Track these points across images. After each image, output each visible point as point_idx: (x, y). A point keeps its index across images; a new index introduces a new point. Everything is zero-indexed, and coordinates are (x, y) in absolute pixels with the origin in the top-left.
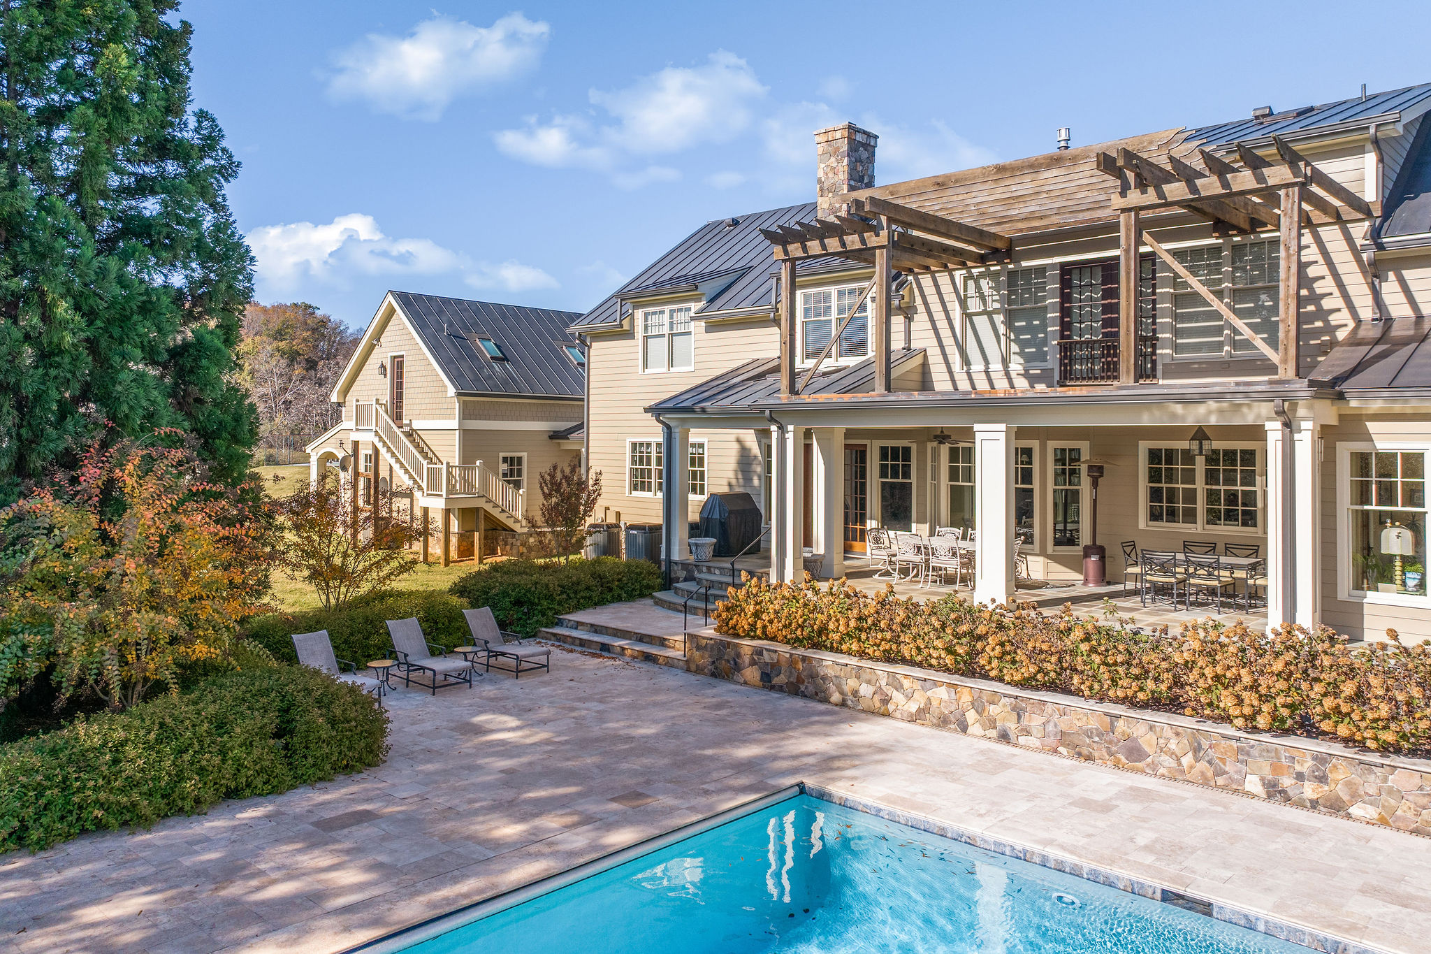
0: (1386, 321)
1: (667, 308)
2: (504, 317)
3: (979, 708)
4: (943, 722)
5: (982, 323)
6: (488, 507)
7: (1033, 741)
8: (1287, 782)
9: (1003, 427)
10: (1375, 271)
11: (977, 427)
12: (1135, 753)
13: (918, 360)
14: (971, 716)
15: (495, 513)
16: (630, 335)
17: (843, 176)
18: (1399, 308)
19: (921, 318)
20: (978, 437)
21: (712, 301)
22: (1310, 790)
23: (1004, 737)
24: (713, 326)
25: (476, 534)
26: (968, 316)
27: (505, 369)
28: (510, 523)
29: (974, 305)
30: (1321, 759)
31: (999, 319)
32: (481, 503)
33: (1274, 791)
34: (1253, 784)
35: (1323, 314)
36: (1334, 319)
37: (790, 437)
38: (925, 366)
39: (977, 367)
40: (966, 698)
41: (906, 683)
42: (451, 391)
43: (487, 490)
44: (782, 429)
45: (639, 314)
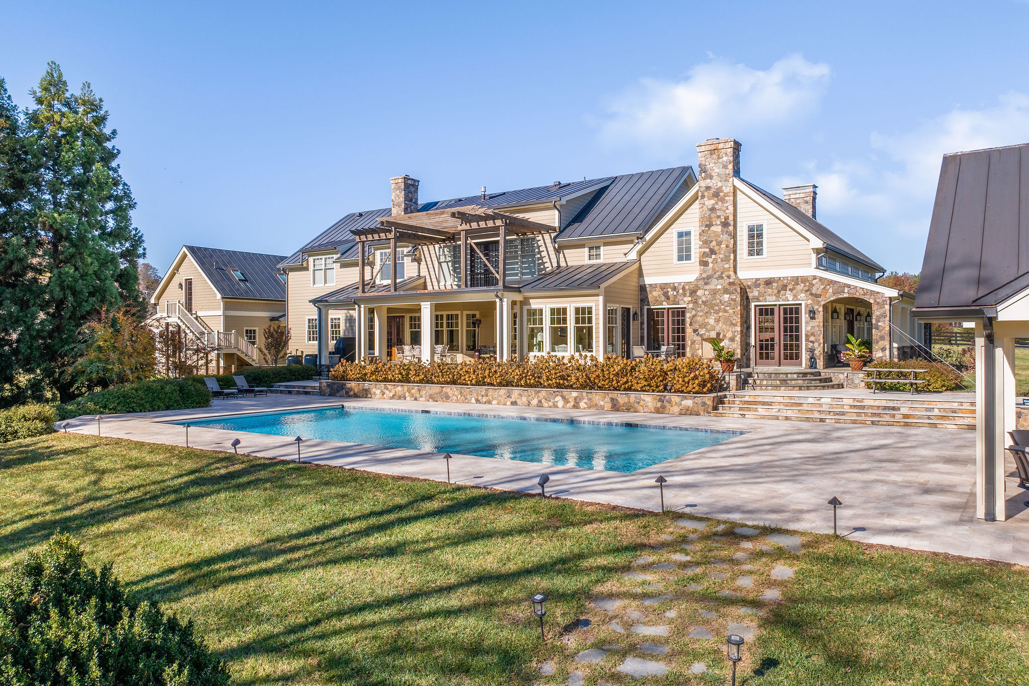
0: (559, 266)
1: (323, 257)
2: (245, 259)
3: (409, 391)
4: (400, 398)
5: (444, 265)
6: (239, 353)
7: (423, 399)
8: (480, 398)
9: (429, 303)
10: (557, 251)
11: (422, 303)
12: (447, 397)
13: (422, 281)
14: (407, 394)
15: (243, 356)
16: (307, 269)
17: (402, 199)
18: (563, 264)
19: (423, 263)
21: (343, 254)
22: (485, 399)
23: (416, 399)
24: (344, 266)
25: (233, 366)
26: (440, 263)
27: (246, 285)
28: (250, 361)
29: (442, 259)
31: (450, 264)
32: (235, 351)
33: (477, 401)
34: (473, 401)
35: (543, 263)
36: (546, 265)
37: (362, 309)
38: (425, 282)
39: (442, 283)
40: (406, 389)
41: (389, 387)
42: (219, 296)
43: (238, 345)
44: (359, 307)
45: (311, 259)
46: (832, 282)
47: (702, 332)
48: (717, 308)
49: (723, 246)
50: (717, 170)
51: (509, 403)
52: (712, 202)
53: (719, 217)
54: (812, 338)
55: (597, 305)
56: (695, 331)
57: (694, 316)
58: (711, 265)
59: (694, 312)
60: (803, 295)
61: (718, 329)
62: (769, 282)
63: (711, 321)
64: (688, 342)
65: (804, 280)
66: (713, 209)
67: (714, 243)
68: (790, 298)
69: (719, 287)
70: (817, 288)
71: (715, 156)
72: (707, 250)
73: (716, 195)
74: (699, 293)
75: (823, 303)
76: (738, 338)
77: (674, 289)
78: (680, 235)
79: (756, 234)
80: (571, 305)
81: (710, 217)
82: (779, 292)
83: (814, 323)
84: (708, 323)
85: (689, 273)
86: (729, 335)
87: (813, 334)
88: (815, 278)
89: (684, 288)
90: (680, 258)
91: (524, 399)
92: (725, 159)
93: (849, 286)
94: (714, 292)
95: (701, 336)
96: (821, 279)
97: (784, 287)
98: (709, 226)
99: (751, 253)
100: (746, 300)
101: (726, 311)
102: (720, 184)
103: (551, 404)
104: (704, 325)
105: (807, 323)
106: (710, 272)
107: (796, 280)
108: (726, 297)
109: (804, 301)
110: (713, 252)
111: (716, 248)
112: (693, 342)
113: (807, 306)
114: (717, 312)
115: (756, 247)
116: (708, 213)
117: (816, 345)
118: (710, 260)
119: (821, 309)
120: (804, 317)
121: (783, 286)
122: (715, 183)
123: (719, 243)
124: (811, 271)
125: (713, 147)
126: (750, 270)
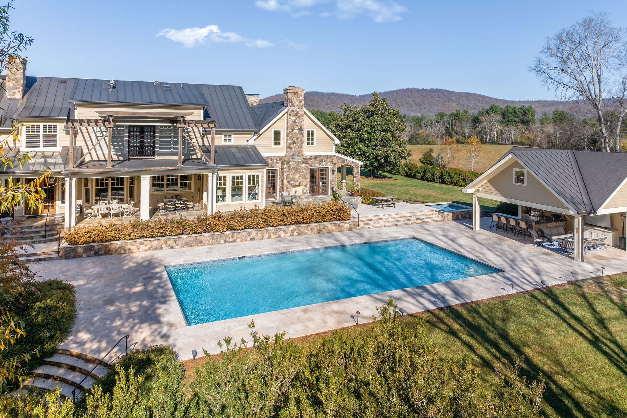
0: (204, 145)
3: (165, 243)
7: (179, 246)
8: (227, 239)
12: (201, 242)
18: (206, 144)
20: (142, 179)
22: (231, 239)
23: (172, 247)
30: (233, 234)
33: (226, 241)
34: (222, 241)
37: (73, 182)
40: (162, 241)
41: (145, 243)
46: (341, 158)
47: (292, 182)
48: (299, 171)
49: (299, 140)
50: (297, 103)
51: (249, 239)
52: (294, 118)
53: (297, 126)
54: (333, 183)
55: (263, 174)
56: (288, 182)
57: (288, 175)
58: (293, 149)
59: (288, 173)
60: (329, 164)
61: (299, 181)
62: (316, 157)
63: (297, 177)
65: (330, 157)
66: (295, 122)
67: (295, 138)
68: (325, 165)
69: (300, 160)
70: (335, 161)
71: (296, 96)
72: (292, 141)
73: (296, 115)
74: (291, 163)
75: (337, 167)
76: (308, 185)
77: (272, 160)
78: (275, 132)
79: (311, 134)
80: (245, 174)
81: (293, 126)
82: (320, 162)
83: (334, 176)
84: (295, 178)
85: (280, 152)
86: (305, 183)
87: (333, 181)
88: (334, 156)
89: (276, 159)
90: (275, 144)
92: (301, 98)
93: (346, 160)
94: (298, 163)
95: (292, 184)
96: (337, 157)
97: (322, 160)
98: (293, 130)
99: (308, 144)
101: (303, 172)
102: (298, 110)
103: (277, 236)
104: (293, 179)
105: (331, 176)
106: (293, 153)
107: (327, 157)
108: (304, 165)
109: (330, 166)
110: (294, 142)
111: (296, 141)
112: (287, 188)
113: (331, 168)
114: (299, 172)
115: (310, 141)
116: (293, 123)
117: (334, 185)
118: (293, 147)
119: (336, 170)
120: (330, 173)
121: (321, 159)
122: (296, 109)
123: (297, 139)
124: (333, 153)
125: (296, 91)
126: (308, 151)
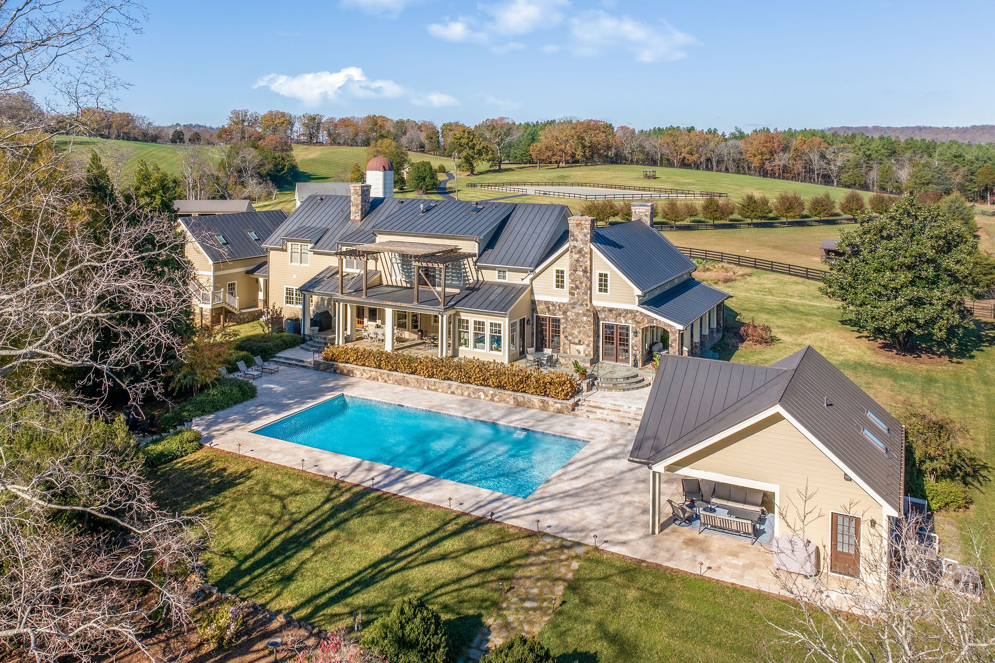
0: (478, 280)
1: (300, 244)
4: (374, 379)
5: (395, 265)
6: (226, 306)
7: (391, 382)
10: (477, 270)
11: (386, 309)
13: (379, 274)
14: (379, 377)
15: (229, 307)
16: (286, 250)
18: (481, 279)
19: (379, 261)
20: (386, 312)
21: (316, 244)
22: (433, 387)
23: (386, 381)
24: (315, 253)
25: (222, 316)
26: (392, 263)
27: (228, 247)
29: (394, 260)
31: (400, 265)
32: (223, 305)
33: (428, 388)
34: (426, 387)
35: (467, 276)
36: (469, 278)
37: (341, 306)
38: (381, 275)
39: (394, 278)
40: (378, 373)
41: (366, 370)
42: (211, 262)
43: (225, 299)
44: (339, 304)
45: (289, 244)
46: (647, 316)
47: (570, 338)
48: (579, 324)
49: (584, 285)
50: (580, 237)
52: (577, 256)
53: (581, 266)
54: (635, 348)
55: (504, 323)
56: (566, 337)
57: (565, 328)
58: (576, 295)
59: (565, 325)
60: (630, 321)
61: (579, 338)
62: (611, 310)
63: (576, 332)
64: (562, 344)
65: (631, 312)
66: (577, 261)
67: (578, 282)
68: (623, 321)
69: (581, 311)
70: (639, 318)
71: (579, 228)
72: (574, 286)
73: (580, 252)
74: (569, 313)
75: (642, 327)
76: (591, 345)
77: (553, 305)
78: (558, 271)
79: (603, 278)
80: (488, 320)
81: (576, 266)
82: (617, 317)
83: (636, 339)
84: (573, 333)
85: (562, 297)
86: (586, 342)
87: (636, 346)
88: (637, 311)
89: (559, 305)
90: (558, 286)
91: (459, 391)
92: (585, 231)
93: (656, 320)
94: (578, 314)
95: (570, 341)
96: (641, 313)
97: (620, 315)
98: (575, 271)
99: (600, 290)
100: (596, 319)
101: (584, 327)
102: (582, 246)
104: (571, 334)
105: (632, 338)
106: (575, 300)
107: (627, 311)
108: (585, 318)
109: (631, 325)
110: (577, 287)
111: (579, 285)
112: (564, 344)
113: (633, 328)
114: (579, 327)
115: (603, 287)
116: (575, 262)
117: (638, 352)
118: (576, 292)
119: (641, 331)
120: (631, 335)
121: (619, 313)
122: (579, 245)
123: (581, 283)
124: (635, 307)
125: (578, 222)
126: (600, 301)
